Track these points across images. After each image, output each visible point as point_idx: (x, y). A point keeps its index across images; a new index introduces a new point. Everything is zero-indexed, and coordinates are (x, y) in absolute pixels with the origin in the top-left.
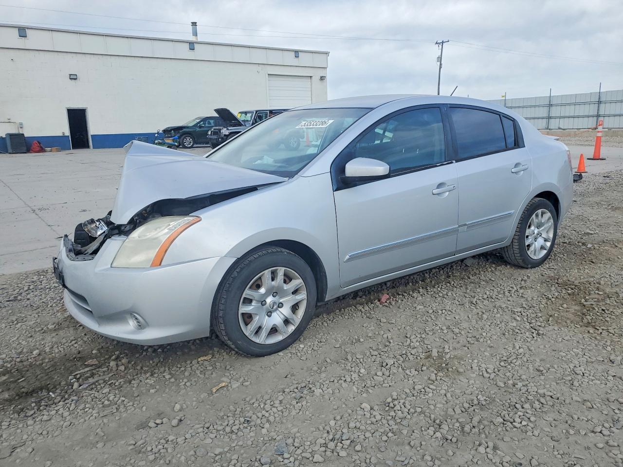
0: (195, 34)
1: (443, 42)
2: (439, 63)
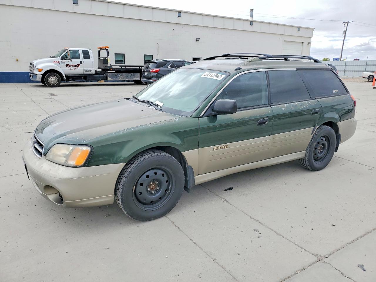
0: (252, 16)
1: (348, 22)
2: (344, 35)
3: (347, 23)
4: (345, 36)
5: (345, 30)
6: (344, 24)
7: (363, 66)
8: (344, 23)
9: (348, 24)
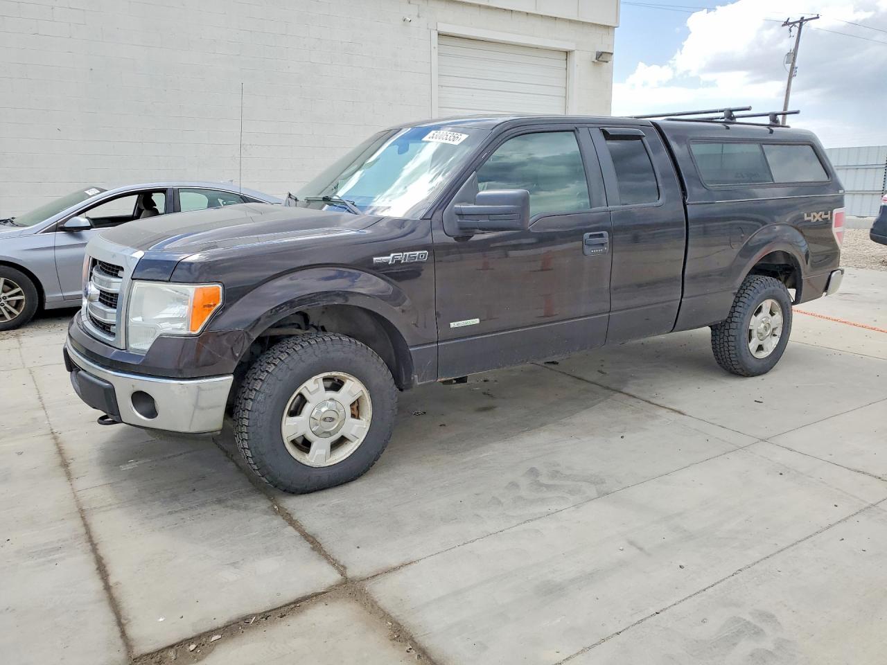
1: (802, 21)
2: (789, 66)
3: (798, 25)
4: (793, 68)
5: (793, 47)
6: (787, 27)
7: (871, 172)
8: (786, 23)
9: (803, 27)
